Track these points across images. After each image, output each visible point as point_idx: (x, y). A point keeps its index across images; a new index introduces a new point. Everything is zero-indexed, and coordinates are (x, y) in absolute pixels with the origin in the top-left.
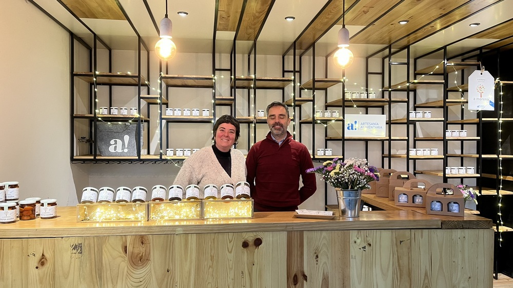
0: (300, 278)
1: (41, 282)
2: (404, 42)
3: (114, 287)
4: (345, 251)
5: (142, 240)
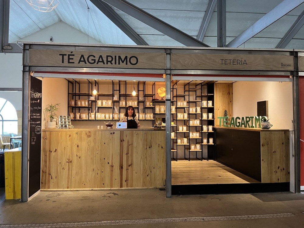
0: (123, 141)
1: (69, 140)
3: (84, 142)
4: (132, 135)
5: (90, 132)
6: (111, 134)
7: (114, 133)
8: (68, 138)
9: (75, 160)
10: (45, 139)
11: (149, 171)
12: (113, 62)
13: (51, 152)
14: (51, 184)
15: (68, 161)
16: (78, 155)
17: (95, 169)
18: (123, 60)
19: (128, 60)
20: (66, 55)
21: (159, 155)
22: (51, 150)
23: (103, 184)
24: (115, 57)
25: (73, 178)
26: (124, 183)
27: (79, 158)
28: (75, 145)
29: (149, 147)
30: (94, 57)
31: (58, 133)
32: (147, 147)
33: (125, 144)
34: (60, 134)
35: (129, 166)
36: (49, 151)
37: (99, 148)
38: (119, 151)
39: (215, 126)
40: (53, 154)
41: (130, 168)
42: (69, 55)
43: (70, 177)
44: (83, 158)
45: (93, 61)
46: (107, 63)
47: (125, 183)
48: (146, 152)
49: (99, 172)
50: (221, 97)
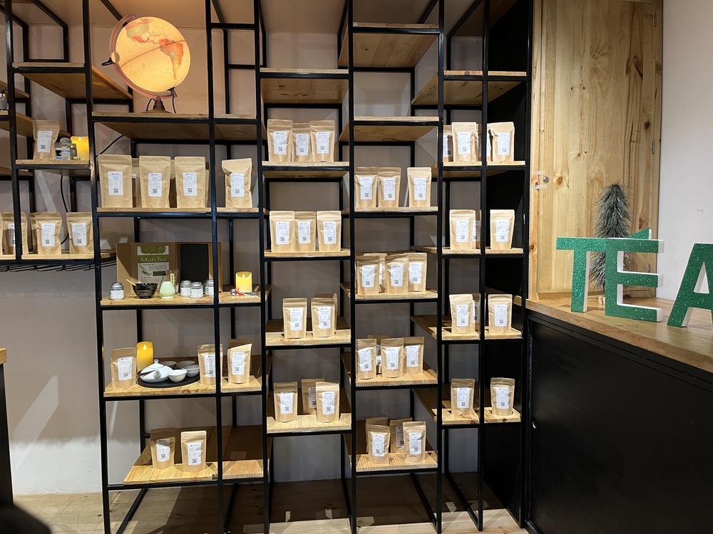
50: (577, 91)
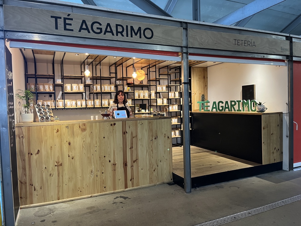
0: (126, 133)
1: (57, 137)
2: (154, 64)
3: (77, 137)
4: (136, 125)
5: (84, 125)
6: (111, 125)
7: (115, 124)
8: (55, 134)
9: (66, 162)
10: (21, 138)
11: (156, 165)
12: (125, 33)
13: (32, 154)
14: (35, 198)
15: (56, 164)
16: (70, 155)
17: (93, 170)
18: (136, 32)
19: (142, 32)
20: (60, 18)
21: (165, 146)
22: (32, 152)
23: (105, 187)
24: (127, 26)
25: (64, 185)
26: (129, 183)
27: (72, 159)
28: (66, 142)
29: (155, 138)
30: (100, 25)
31: (40, 128)
32: (152, 138)
33: (128, 136)
34: (43, 129)
35: (134, 162)
36: (29, 154)
37: (98, 144)
38: (122, 146)
39: (193, 111)
40: (34, 157)
41: (135, 164)
42: (65, 19)
43: (61, 184)
44: (77, 158)
45: (99, 31)
46: (117, 35)
47: (131, 182)
48: (151, 144)
49: (99, 174)
50: (197, 81)
